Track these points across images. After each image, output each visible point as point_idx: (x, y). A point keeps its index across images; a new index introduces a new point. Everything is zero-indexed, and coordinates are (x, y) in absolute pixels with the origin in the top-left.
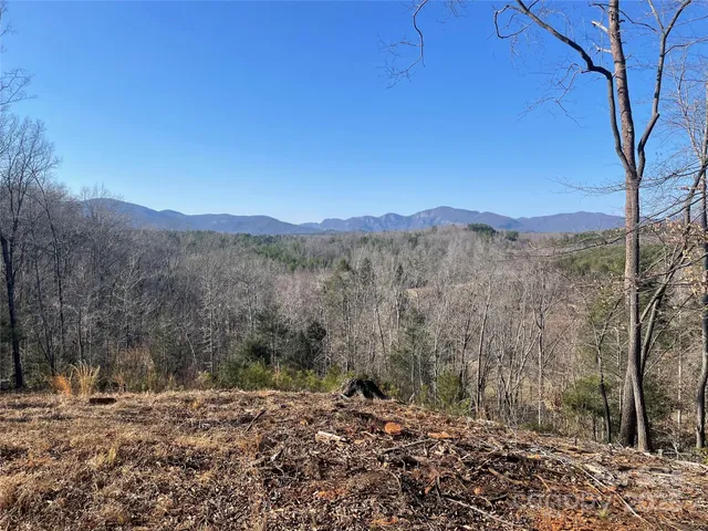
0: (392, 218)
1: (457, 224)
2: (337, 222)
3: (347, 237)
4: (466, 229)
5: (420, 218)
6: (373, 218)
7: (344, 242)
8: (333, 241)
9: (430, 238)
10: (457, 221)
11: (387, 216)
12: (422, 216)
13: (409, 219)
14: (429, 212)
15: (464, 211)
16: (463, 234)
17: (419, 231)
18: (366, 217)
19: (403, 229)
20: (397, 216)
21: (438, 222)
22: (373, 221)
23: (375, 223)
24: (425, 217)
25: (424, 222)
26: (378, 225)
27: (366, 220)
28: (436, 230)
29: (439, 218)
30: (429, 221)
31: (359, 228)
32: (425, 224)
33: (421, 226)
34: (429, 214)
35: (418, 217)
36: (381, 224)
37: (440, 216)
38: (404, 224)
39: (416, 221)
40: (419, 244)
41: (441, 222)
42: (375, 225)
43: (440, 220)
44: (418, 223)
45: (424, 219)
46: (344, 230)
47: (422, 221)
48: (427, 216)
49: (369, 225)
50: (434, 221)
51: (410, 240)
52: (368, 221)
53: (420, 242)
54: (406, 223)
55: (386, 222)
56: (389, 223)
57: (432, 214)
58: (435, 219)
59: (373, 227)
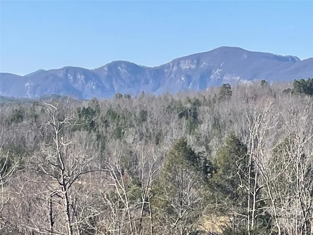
0: (123, 71)
4: (291, 91)
5: (180, 71)
6: (85, 72)
11: (113, 67)
12: (184, 66)
13: (158, 73)
18: (67, 70)
20: (134, 69)
21: (219, 79)
22: (83, 77)
23: (87, 82)
24: (190, 68)
25: (189, 78)
26: (92, 85)
27: (69, 75)
28: (230, 93)
29: (219, 70)
30: (199, 77)
31: (55, 91)
32: (191, 84)
33: (184, 86)
34: (198, 63)
35: (175, 68)
36: (101, 83)
37: (220, 68)
38: (147, 82)
39: (172, 75)
40: (202, 122)
41: (224, 78)
42: (88, 84)
43: (223, 74)
44: (177, 79)
45: (189, 73)
46: (26, 97)
47: (183, 77)
48: (193, 67)
49: (75, 85)
50: (210, 76)
51: (181, 113)
52: (72, 78)
53: (203, 118)
54: (151, 82)
55: (109, 78)
56: (116, 80)
57: (204, 64)
58: (212, 73)
59: (83, 89)
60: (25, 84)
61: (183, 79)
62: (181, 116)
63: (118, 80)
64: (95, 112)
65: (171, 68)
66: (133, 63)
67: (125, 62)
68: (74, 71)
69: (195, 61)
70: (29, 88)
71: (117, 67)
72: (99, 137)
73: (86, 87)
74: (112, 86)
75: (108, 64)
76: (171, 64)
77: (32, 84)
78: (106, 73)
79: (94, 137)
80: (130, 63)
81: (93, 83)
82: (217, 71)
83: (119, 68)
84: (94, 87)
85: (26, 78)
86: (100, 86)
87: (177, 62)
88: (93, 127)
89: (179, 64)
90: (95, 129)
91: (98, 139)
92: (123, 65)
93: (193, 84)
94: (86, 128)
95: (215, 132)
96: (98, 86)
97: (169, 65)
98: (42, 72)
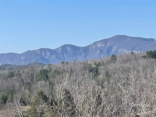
0: (69, 49)
1: (136, 52)
2: (12, 56)
3: (26, 70)
4: (145, 57)
5: (97, 48)
6: (50, 50)
7: (23, 76)
8: (12, 75)
9: (111, 67)
10: (133, 49)
11: (64, 47)
12: (99, 45)
13: (86, 50)
14: (105, 41)
15: (139, 39)
16: (143, 62)
17: (98, 60)
18: (41, 50)
19: (80, 59)
20: (74, 48)
21: (116, 51)
22: (49, 53)
23: (51, 55)
24: (102, 46)
25: (101, 51)
26: (54, 57)
27: (42, 53)
28: (116, 59)
29: (116, 47)
30: (106, 50)
31: (36, 61)
32: (103, 54)
33: (99, 55)
34: (106, 44)
35: (94, 47)
36: (58, 55)
37: (116, 45)
38: (81, 54)
39: (93, 50)
40: (100, 74)
41: (119, 50)
42: (52, 56)
43: (118, 49)
44: (95, 52)
45: (101, 49)
46: (22, 64)
47: (99, 51)
48: (103, 46)
49: (46, 57)
50: (112, 50)
51: (90, 70)
52: (44, 54)
53: (101, 72)
54: (83, 54)
55: (62, 53)
56: (66, 54)
57: (108, 44)
58: (113, 48)
59: (50, 59)
60: (21, 58)
61: (98, 52)
62: (90, 71)
63: (67, 54)
64: (48, 71)
65: (92, 47)
66: (74, 45)
67: (69, 45)
68: (45, 50)
69: (104, 43)
70: (23, 60)
71: (66, 48)
72: (50, 83)
73: (51, 58)
74: (64, 57)
75: (61, 46)
76: (92, 45)
77: (25, 57)
78: (60, 50)
79: (48, 84)
80: (72, 45)
81: (54, 56)
82: (115, 47)
83: (67, 48)
84: (55, 58)
85: (21, 55)
86: (58, 57)
87: (95, 43)
88: (48, 79)
89: (96, 45)
90: (49, 79)
91: (49, 85)
92: (69, 46)
93: (104, 54)
94: (44, 79)
95: (106, 78)
96: (57, 57)
97: (91, 45)
98: (29, 51)
